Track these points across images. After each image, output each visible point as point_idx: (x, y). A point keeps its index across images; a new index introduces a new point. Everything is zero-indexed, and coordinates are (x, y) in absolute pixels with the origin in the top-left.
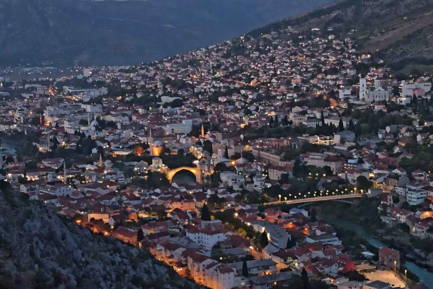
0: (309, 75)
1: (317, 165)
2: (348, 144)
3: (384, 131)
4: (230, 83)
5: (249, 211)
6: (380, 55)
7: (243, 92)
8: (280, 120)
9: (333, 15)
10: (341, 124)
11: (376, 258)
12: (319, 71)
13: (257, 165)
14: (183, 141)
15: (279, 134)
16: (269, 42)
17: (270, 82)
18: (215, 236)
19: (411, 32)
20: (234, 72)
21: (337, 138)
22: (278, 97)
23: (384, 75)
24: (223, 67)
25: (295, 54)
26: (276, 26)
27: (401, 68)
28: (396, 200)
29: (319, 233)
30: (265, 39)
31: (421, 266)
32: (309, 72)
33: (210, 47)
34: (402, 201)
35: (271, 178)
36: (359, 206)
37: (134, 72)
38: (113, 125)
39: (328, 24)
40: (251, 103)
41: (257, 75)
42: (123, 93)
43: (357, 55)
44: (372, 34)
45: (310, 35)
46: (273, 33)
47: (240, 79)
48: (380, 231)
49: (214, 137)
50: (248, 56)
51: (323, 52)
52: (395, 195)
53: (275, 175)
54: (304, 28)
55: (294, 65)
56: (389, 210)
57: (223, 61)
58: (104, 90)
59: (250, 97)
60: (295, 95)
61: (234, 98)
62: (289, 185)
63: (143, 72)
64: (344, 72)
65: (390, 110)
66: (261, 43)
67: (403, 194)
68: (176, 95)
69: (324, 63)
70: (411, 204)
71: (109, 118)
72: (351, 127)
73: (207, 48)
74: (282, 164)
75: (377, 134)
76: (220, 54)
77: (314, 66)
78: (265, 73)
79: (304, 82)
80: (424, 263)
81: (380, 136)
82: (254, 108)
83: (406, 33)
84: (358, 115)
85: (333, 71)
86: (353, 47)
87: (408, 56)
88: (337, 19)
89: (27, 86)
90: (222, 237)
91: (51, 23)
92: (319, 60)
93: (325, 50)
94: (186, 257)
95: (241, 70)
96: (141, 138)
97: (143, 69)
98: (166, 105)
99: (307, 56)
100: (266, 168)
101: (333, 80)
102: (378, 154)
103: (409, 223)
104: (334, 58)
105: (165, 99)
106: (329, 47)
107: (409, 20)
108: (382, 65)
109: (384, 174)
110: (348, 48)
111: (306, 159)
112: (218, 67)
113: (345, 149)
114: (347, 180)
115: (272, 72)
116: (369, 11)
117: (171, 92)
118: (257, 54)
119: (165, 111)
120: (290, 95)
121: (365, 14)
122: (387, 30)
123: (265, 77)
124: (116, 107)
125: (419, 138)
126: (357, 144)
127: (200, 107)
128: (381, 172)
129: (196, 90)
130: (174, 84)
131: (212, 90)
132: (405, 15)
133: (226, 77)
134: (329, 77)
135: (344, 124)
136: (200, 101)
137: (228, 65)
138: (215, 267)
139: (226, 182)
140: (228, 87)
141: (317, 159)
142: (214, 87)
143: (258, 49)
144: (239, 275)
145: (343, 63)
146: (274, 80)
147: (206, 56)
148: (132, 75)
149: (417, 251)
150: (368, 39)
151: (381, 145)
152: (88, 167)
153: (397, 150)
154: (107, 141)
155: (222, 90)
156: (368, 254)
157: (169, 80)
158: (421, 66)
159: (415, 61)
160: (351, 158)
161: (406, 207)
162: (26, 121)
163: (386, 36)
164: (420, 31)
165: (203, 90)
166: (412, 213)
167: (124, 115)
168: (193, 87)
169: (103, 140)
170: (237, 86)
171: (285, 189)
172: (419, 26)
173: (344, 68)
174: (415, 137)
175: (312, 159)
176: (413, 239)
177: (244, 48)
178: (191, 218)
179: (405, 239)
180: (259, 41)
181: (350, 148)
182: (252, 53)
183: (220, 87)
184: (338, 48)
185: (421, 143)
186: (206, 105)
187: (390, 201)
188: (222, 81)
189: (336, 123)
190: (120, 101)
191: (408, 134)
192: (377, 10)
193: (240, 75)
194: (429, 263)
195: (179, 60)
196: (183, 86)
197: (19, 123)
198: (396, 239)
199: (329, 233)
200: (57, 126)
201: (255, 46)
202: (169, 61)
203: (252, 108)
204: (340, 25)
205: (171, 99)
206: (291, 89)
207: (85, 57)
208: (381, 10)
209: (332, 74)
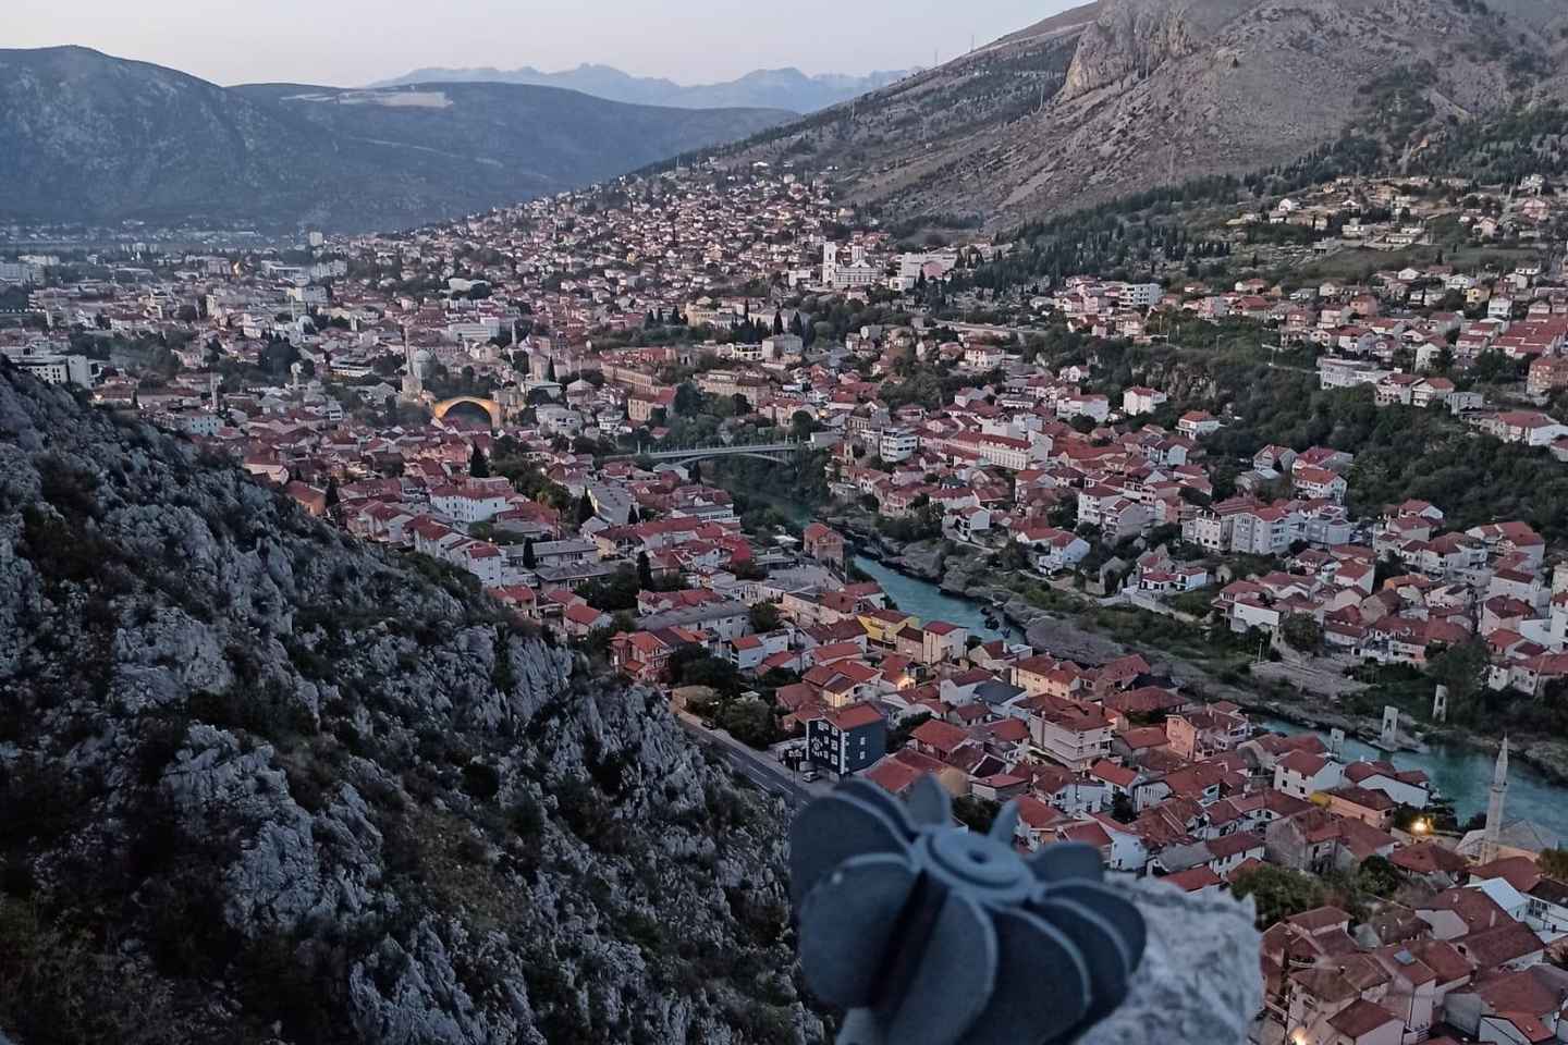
0: (737, 245)
1: (722, 393)
2: (787, 359)
3: (857, 336)
4: (586, 256)
5: (570, 467)
6: (874, 210)
7: (609, 273)
8: (665, 317)
9: (796, 138)
10: (778, 320)
11: (798, 546)
12: (758, 237)
13: (608, 392)
14: (476, 354)
15: (661, 339)
16: (672, 187)
17: (663, 257)
18: (489, 503)
19: (934, 168)
20: (598, 238)
21: (767, 347)
22: (675, 285)
23: (878, 246)
24: (576, 229)
25: (716, 207)
26: (687, 160)
27: (911, 233)
28: (859, 453)
29: (699, 502)
30: (664, 180)
31: (887, 565)
32: (739, 239)
33: (560, 195)
34: (870, 454)
35: (633, 415)
36: (792, 466)
37: (406, 239)
38: (343, 324)
39: (784, 156)
40: (624, 293)
41: (641, 244)
42: (376, 271)
43: (830, 209)
44: (864, 173)
45: (750, 174)
46: (679, 169)
47: (607, 251)
48: (825, 509)
49: (536, 347)
50: (629, 212)
51: (769, 204)
52: (859, 444)
53: (640, 411)
54: (740, 161)
55: (713, 226)
56: (844, 472)
57: (580, 219)
58: (340, 267)
59: (623, 282)
60: (707, 280)
61: (590, 284)
62: (666, 430)
63: (424, 238)
64: (803, 239)
65: (874, 298)
66: (656, 189)
67: (875, 442)
68: (480, 276)
69: (769, 224)
70: (886, 459)
71: (336, 313)
72: (796, 327)
73: (554, 198)
74: (655, 391)
75: (843, 341)
76: (578, 206)
77: (751, 228)
78: (656, 239)
79: (726, 256)
80: (894, 560)
81: (849, 345)
82: (628, 302)
83: (924, 172)
84: (813, 307)
85: (785, 237)
86: (826, 195)
87: (925, 213)
88: (802, 147)
89: (189, 258)
90: (502, 505)
91: (250, 144)
92: (761, 218)
93: (774, 200)
94: (412, 531)
95: (610, 235)
96: (392, 348)
97: (426, 233)
98: (457, 295)
99: (739, 210)
100: (625, 398)
101: (782, 253)
102: (841, 376)
103: (879, 495)
104: (788, 215)
105: (458, 284)
106: (781, 195)
107: (936, 149)
108: (876, 229)
109: (845, 411)
110: (817, 197)
111: (702, 383)
112: (569, 228)
113: (782, 367)
114: (775, 420)
115: (668, 238)
116: (864, 132)
117: (468, 272)
118: (646, 206)
119: (454, 304)
120: (699, 279)
121: (856, 138)
122: (892, 167)
123: (654, 247)
124: (359, 296)
125: (921, 348)
126: (804, 359)
127: (525, 297)
128: (839, 406)
129: (519, 269)
130: (477, 257)
131: (550, 268)
132: (929, 140)
133: (580, 246)
134: (774, 248)
135: (785, 321)
136: (525, 289)
137: (588, 225)
138: (463, 547)
139: (546, 425)
140: (583, 265)
141: (723, 382)
142: (555, 264)
143: (648, 200)
144: (512, 564)
145: (804, 222)
146: (670, 253)
147: (550, 212)
148: (402, 244)
149: (885, 540)
150: (855, 182)
151: (848, 362)
152: (273, 390)
153: (877, 369)
154: (323, 351)
155: (570, 270)
156: (784, 538)
157: (469, 250)
158: (947, 231)
159: (937, 220)
160: (789, 383)
161: (877, 464)
162: (168, 314)
163: (888, 178)
164: (950, 167)
165: (532, 270)
166: (887, 476)
167: (370, 309)
168: (513, 263)
169: (316, 349)
170: (599, 262)
171: (657, 437)
172: (949, 158)
173: (804, 232)
174: (913, 347)
175: (716, 381)
176: (881, 521)
177: (623, 195)
178: (449, 473)
179: (869, 523)
180: (651, 182)
181: (790, 367)
182: (638, 206)
183: (566, 265)
184: (797, 197)
185: (923, 359)
186: (535, 297)
187: (848, 455)
188: (572, 254)
189: (769, 321)
190: (368, 286)
191: (900, 342)
192: (878, 132)
193: (608, 244)
194: (904, 561)
195: (497, 219)
196: (496, 260)
197: (153, 318)
198: (850, 522)
199: (720, 503)
200: (229, 324)
201: (644, 193)
202: (479, 219)
203: (623, 302)
204: (808, 157)
205: (467, 285)
206: (702, 270)
207: (320, 214)
208: (886, 132)
209: (779, 243)
